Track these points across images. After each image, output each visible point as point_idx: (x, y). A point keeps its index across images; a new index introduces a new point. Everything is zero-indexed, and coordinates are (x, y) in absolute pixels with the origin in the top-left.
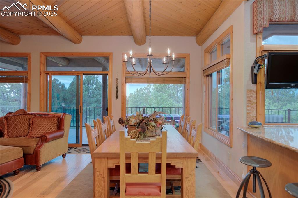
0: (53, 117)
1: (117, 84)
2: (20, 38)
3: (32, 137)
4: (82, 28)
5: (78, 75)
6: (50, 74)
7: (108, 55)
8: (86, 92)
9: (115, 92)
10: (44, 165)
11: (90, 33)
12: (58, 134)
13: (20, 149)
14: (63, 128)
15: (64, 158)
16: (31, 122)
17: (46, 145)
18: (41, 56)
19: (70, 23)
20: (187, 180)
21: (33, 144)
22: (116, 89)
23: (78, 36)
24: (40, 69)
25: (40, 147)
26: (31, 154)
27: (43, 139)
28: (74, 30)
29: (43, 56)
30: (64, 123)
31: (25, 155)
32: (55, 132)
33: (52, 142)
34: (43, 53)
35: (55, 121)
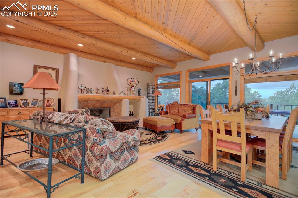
0: (191, 106)
1: (236, 84)
2: (176, 64)
3: (180, 116)
4: (209, 50)
5: (207, 81)
6: (191, 82)
7: (229, 65)
8: (223, 95)
9: (235, 91)
10: (185, 131)
11: (215, 52)
12: (193, 115)
13: (174, 120)
14: (195, 112)
15: (197, 130)
16: (180, 108)
17: (185, 120)
18: (186, 72)
19: (200, 50)
20: (270, 149)
21: (179, 119)
22: (235, 89)
23: (207, 56)
24: (186, 80)
25: (182, 120)
26: (178, 124)
27: (184, 117)
28: (203, 53)
29: (187, 72)
30: (196, 110)
31: (176, 124)
32: (191, 114)
33: (189, 119)
34: (187, 70)
35: (191, 108)
